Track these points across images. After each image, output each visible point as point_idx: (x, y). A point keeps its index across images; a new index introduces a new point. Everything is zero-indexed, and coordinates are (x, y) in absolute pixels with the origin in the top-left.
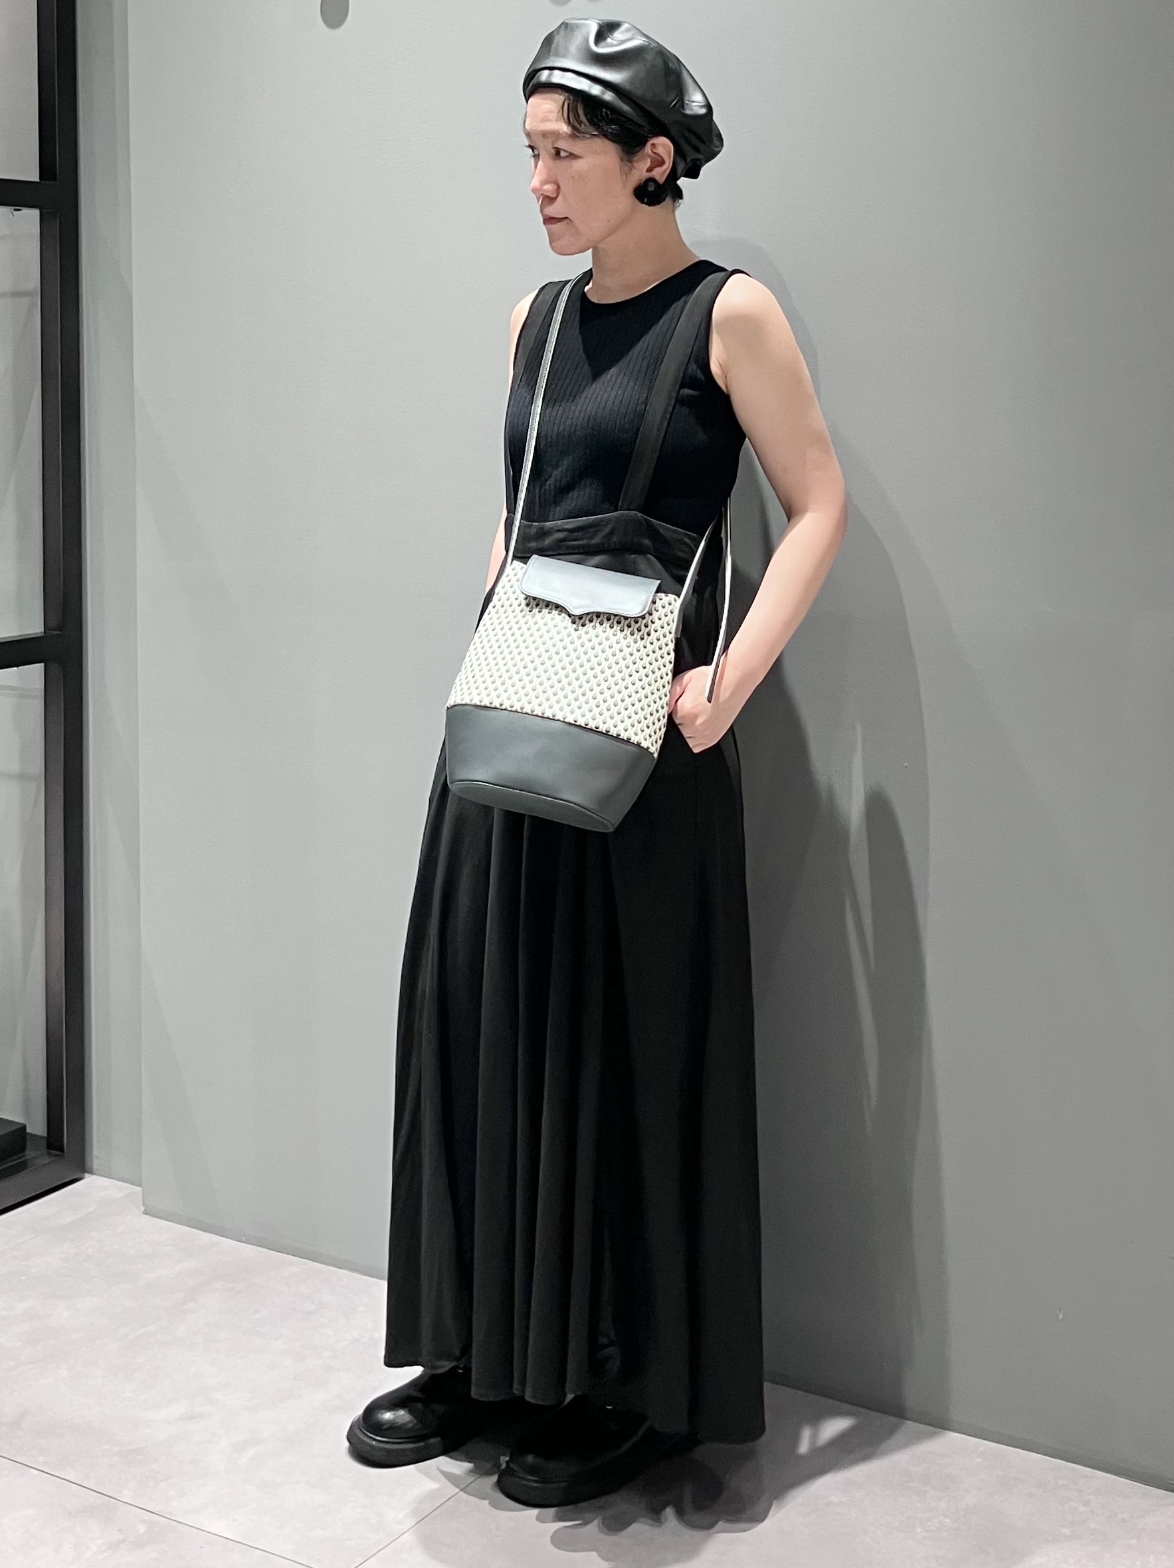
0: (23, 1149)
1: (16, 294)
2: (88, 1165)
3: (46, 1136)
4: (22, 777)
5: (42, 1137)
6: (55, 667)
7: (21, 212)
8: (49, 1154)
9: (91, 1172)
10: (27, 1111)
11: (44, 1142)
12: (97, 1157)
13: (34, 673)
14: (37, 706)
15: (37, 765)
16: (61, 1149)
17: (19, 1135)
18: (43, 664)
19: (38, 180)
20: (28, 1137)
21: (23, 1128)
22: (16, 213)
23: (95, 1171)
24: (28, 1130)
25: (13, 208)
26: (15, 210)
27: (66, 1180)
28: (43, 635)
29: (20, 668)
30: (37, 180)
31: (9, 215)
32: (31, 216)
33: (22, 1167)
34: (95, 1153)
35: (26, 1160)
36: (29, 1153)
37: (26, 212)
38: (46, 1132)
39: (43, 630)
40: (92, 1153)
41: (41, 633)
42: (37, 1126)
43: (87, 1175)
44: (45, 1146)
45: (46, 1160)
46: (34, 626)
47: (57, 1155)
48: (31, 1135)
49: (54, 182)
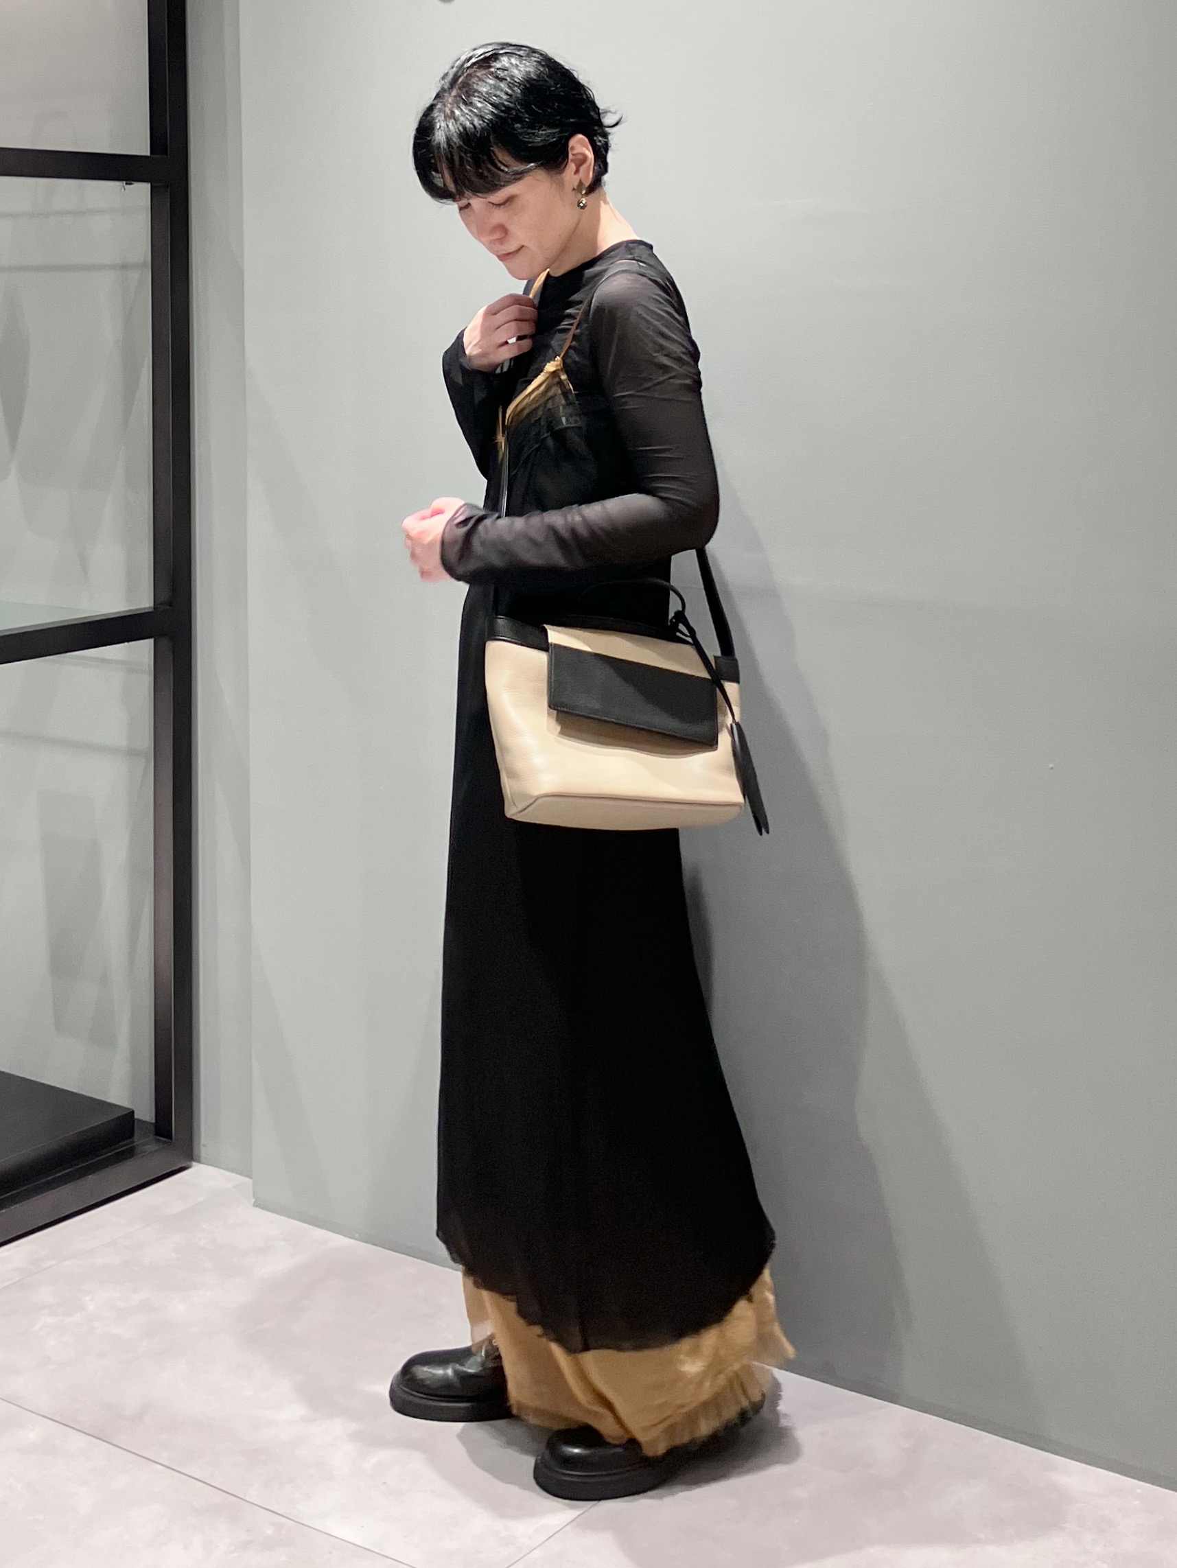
0: (132, 1135)
1: (124, 267)
2: (196, 1152)
3: (154, 1121)
4: (132, 753)
5: (152, 1123)
6: (164, 642)
7: (132, 186)
8: (158, 1141)
9: (199, 1161)
10: (135, 1096)
11: (152, 1128)
12: (204, 1146)
13: (142, 650)
14: (145, 682)
15: (145, 740)
16: (169, 1136)
17: (126, 1122)
18: (152, 640)
20: (136, 1122)
21: (133, 1112)
22: (128, 186)
23: (203, 1160)
24: (136, 1116)
25: (124, 182)
26: (126, 184)
27: (175, 1168)
28: (152, 610)
29: (130, 643)
30: (148, 153)
31: (121, 189)
32: (142, 191)
33: (129, 1153)
34: (203, 1140)
35: (133, 1147)
36: (138, 1139)
37: (138, 186)
38: (154, 1118)
39: (152, 605)
40: (199, 1139)
41: (150, 608)
42: (145, 1112)
43: (194, 1163)
44: (154, 1132)
45: (153, 1147)
46: (144, 601)
47: (165, 1143)
48: (139, 1120)
49: (165, 156)
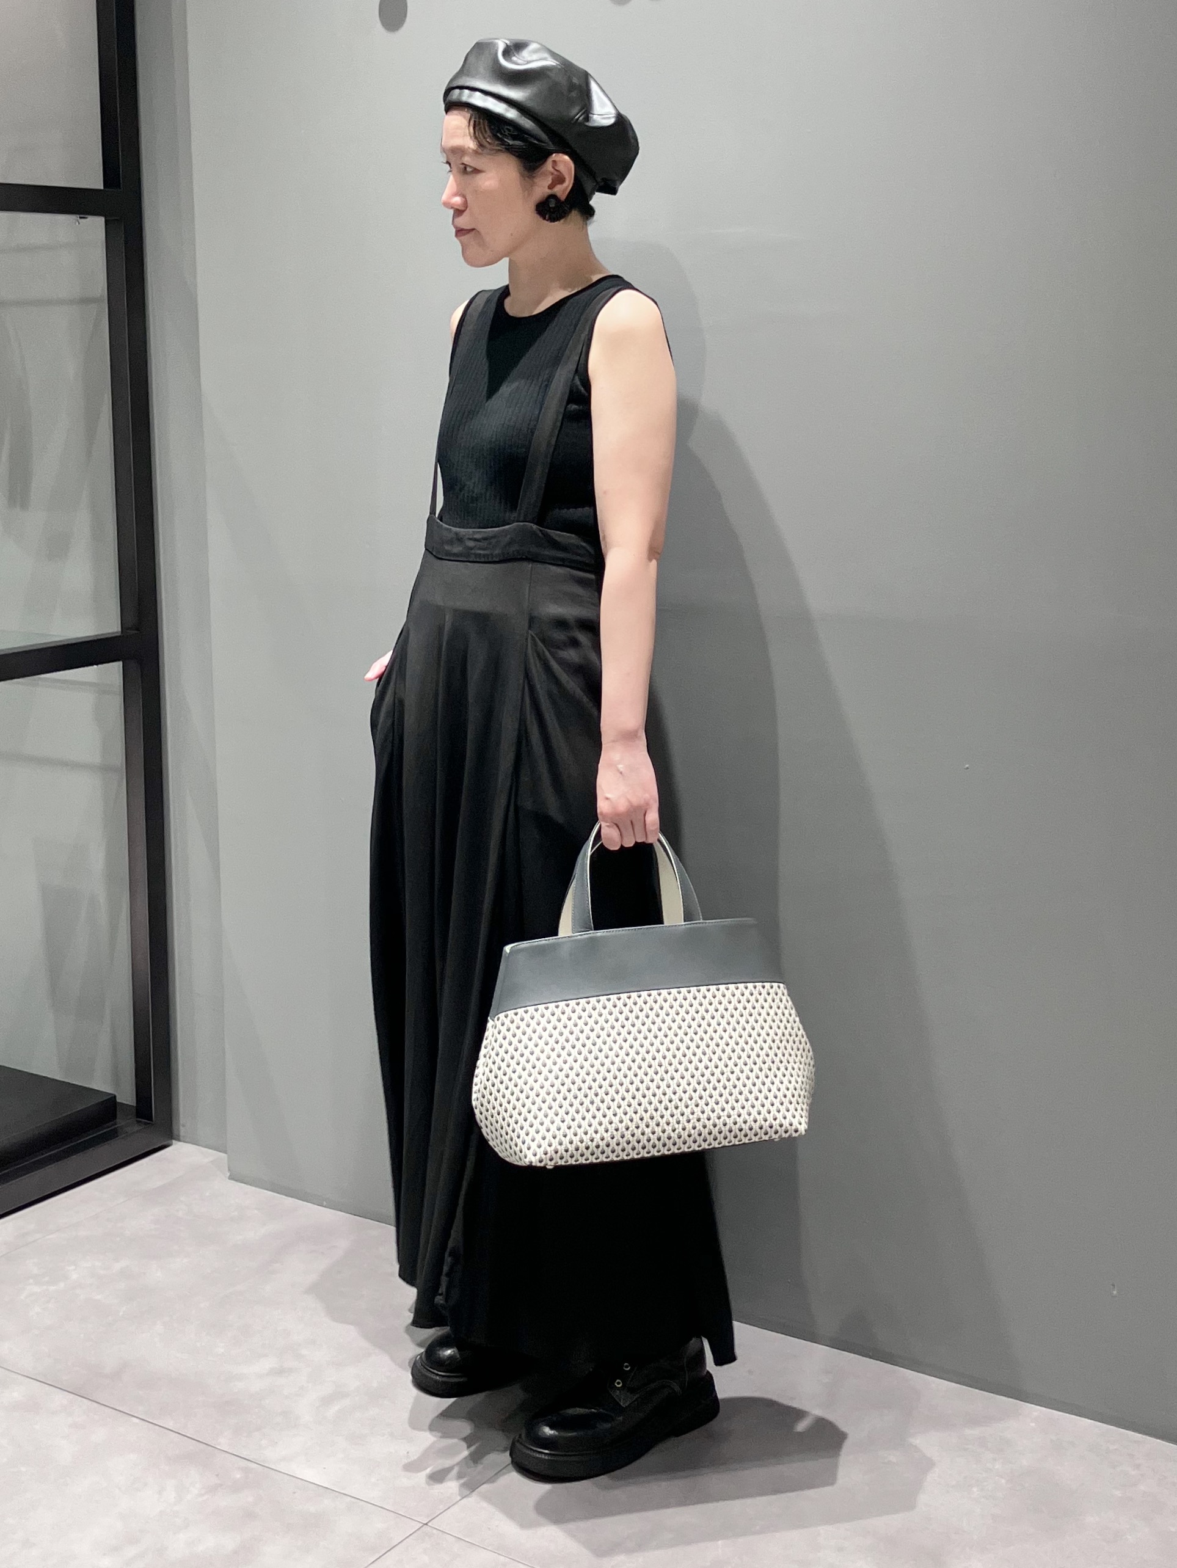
1: (85, 301)
2: (175, 1132)
3: (135, 1105)
4: (105, 769)
5: (133, 1106)
6: (133, 664)
7: (87, 220)
8: (138, 1122)
9: (179, 1140)
10: (116, 1080)
11: (134, 1111)
12: (183, 1126)
13: (111, 672)
14: (117, 701)
15: (118, 757)
16: (150, 1118)
17: (109, 1107)
18: (121, 662)
19: (102, 188)
20: (118, 1106)
21: (115, 1097)
22: (83, 220)
23: (181, 1138)
24: (118, 1100)
25: (78, 216)
26: (81, 218)
27: (156, 1146)
28: (119, 634)
30: (100, 186)
31: (75, 223)
32: (95, 226)
33: (113, 1134)
34: (182, 1120)
35: (116, 1128)
36: (120, 1122)
37: (91, 219)
38: (135, 1101)
39: (119, 629)
40: (178, 1119)
41: (118, 632)
42: (127, 1096)
43: (174, 1141)
44: (135, 1113)
45: (136, 1128)
46: (111, 626)
47: (146, 1124)
48: (121, 1104)
49: (116, 190)
